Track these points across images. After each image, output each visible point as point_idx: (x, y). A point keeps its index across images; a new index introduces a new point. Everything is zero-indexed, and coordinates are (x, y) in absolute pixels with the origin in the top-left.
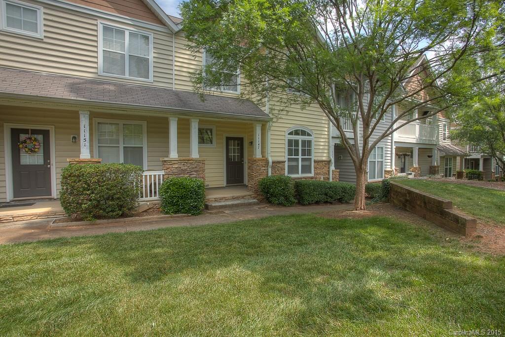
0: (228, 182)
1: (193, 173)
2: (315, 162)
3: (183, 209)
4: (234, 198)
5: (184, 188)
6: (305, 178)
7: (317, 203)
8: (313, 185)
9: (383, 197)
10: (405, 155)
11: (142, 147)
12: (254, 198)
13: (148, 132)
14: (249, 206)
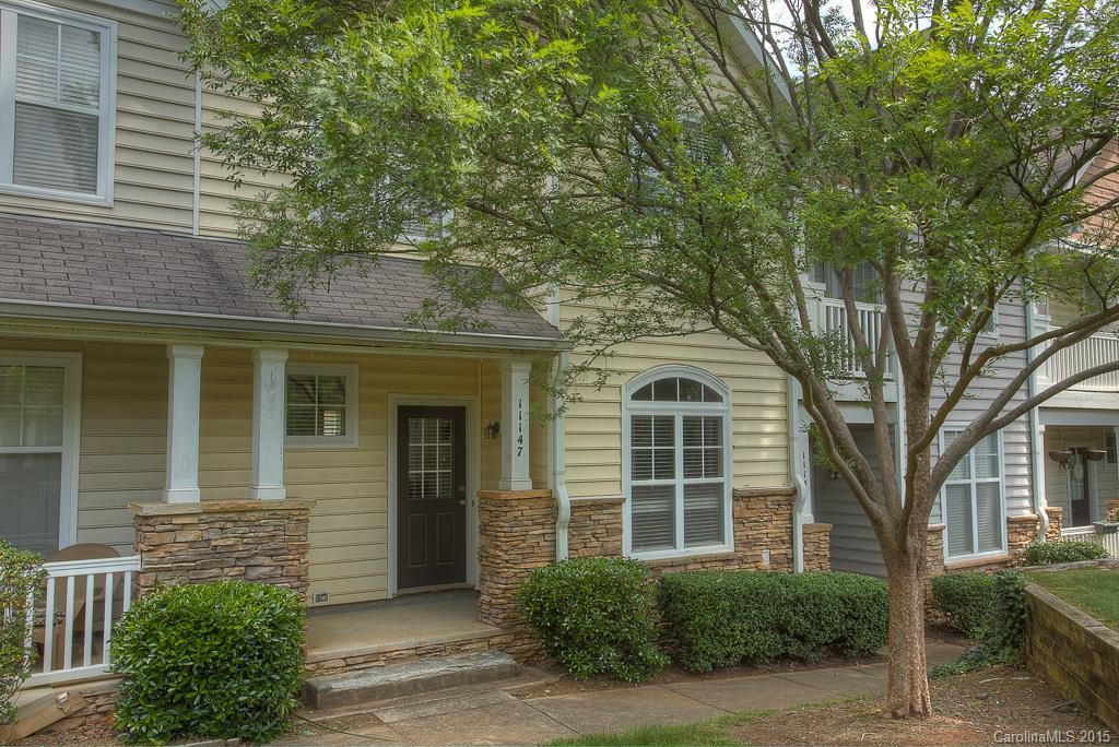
0: (406, 577)
1: (261, 560)
2: (737, 496)
3: (209, 717)
4: (421, 654)
5: (216, 631)
6: (702, 561)
7: (748, 663)
8: (730, 594)
9: (1004, 644)
10: (1086, 456)
11: (59, 455)
12: (503, 649)
13: (85, 395)
14: (480, 687)
